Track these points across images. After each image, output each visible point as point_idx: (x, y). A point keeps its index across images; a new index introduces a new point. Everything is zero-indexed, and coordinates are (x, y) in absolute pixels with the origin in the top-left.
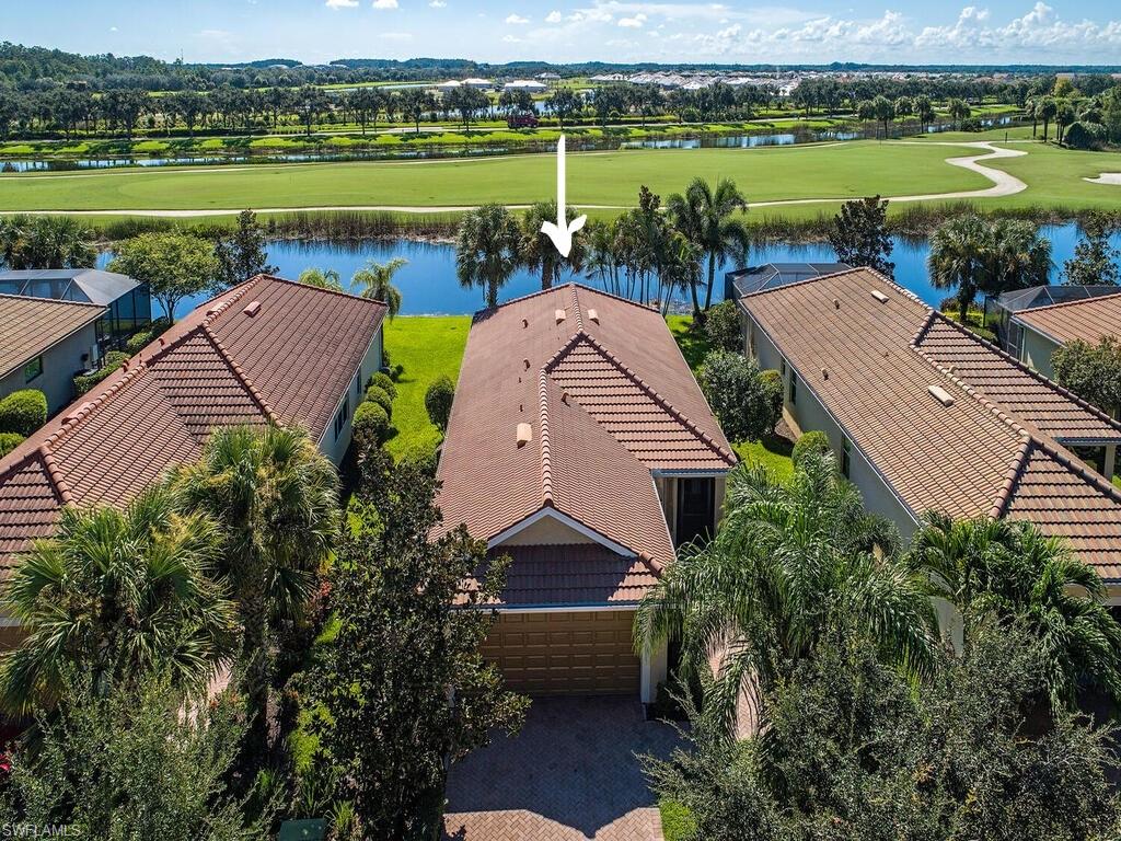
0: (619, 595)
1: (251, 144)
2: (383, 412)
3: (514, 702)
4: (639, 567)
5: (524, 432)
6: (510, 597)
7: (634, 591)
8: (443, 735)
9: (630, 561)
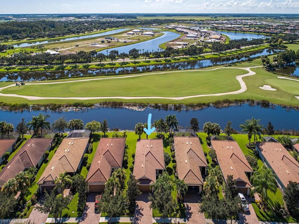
0: (150, 184)
1: (89, 67)
2: (127, 158)
3: (141, 193)
4: (152, 181)
5: (143, 166)
6: (141, 183)
7: (151, 183)
8: (136, 195)
9: (151, 181)
